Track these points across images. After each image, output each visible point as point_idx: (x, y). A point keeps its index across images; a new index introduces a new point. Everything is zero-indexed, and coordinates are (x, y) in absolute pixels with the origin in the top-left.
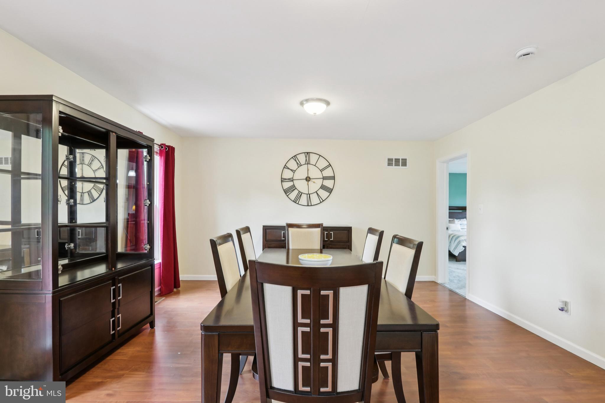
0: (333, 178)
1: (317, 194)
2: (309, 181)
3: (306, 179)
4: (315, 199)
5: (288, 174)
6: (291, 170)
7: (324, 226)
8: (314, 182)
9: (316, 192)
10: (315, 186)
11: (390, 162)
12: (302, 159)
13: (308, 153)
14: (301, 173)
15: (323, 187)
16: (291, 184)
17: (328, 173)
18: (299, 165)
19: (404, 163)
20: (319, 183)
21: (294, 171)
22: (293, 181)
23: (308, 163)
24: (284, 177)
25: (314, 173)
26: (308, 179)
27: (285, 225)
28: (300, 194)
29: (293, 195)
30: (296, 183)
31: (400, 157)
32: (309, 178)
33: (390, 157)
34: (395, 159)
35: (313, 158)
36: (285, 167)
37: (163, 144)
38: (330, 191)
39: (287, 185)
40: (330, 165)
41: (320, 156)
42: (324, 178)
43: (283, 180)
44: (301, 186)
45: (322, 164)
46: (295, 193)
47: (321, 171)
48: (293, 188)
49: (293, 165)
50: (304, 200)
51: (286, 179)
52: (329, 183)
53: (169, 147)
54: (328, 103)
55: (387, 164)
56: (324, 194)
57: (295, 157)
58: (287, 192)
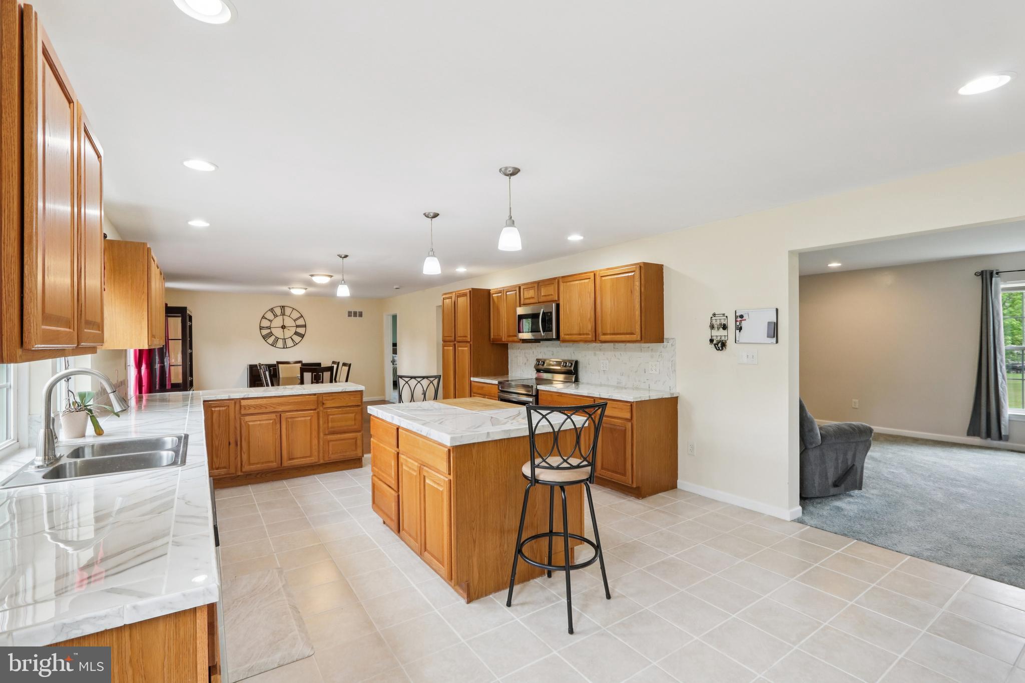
0: (305, 326)
1: (292, 339)
4: (289, 343)
5: (265, 323)
6: (269, 320)
7: (303, 362)
8: (289, 330)
9: (291, 337)
10: (289, 333)
11: (350, 314)
12: (278, 311)
13: (283, 307)
14: (278, 322)
15: (296, 333)
16: (269, 331)
17: (300, 322)
18: (276, 316)
19: (361, 315)
20: (293, 330)
21: (271, 321)
22: (270, 328)
23: (283, 314)
24: (263, 325)
25: (289, 322)
26: (283, 327)
28: (277, 339)
29: (271, 340)
30: (274, 331)
31: (358, 311)
32: (285, 326)
33: (350, 310)
34: (354, 312)
35: (288, 311)
36: (263, 317)
38: (302, 336)
39: (265, 332)
40: (302, 316)
41: (293, 309)
42: (297, 326)
43: (261, 328)
44: (278, 332)
45: (295, 315)
46: (273, 338)
47: (295, 321)
48: (270, 334)
49: (270, 316)
50: (280, 343)
51: (264, 327)
52: (301, 330)
55: (347, 315)
56: (297, 339)
57: (272, 310)
58: (265, 337)
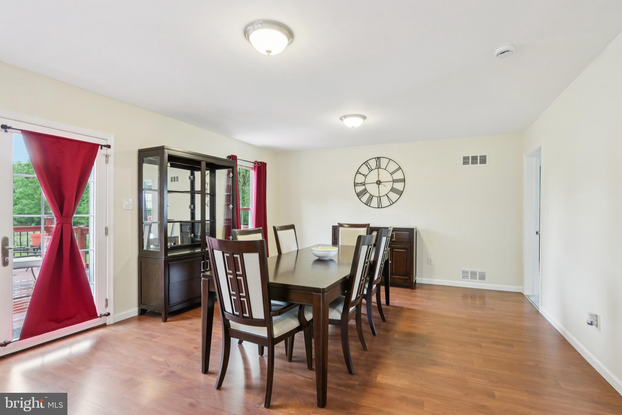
0: (403, 180)
1: (387, 196)
2: (379, 184)
3: (377, 183)
4: (385, 202)
5: (360, 179)
6: (363, 175)
8: (384, 186)
9: (386, 195)
10: (385, 189)
11: (466, 160)
12: (373, 164)
13: (378, 158)
14: (373, 177)
15: (393, 190)
16: (363, 187)
17: (398, 175)
18: (371, 170)
19: (483, 160)
20: (389, 186)
21: (366, 176)
22: (364, 185)
23: (378, 167)
24: (357, 181)
25: (385, 176)
26: (379, 183)
28: (371, 197)
29: (365, 198)
30: (368, 187)
31: (478, 154)
32: (380, 181)
33: (466, 155)
34: (472, 157)
35: (384, 162)
36: (358, 172)
37: (256, 161)
38: (400, 193)
39: (360, 189)
40: (400, 168)
41: (390, 159)
42: (394, 181)
43: (356, 185)
44: (372, 189)
45: (392, 167)
46: (367, 196)
47: (392, 174)
48: (365, 191)
49: (364, 170)
50: (374, 202)
51: (358, 184)
52: (399, 186)
53: (261, 163)
54: (364, 118)
55: (462, 162)
56: (394, 196)
57: (366, 163)
58: (359, 195)
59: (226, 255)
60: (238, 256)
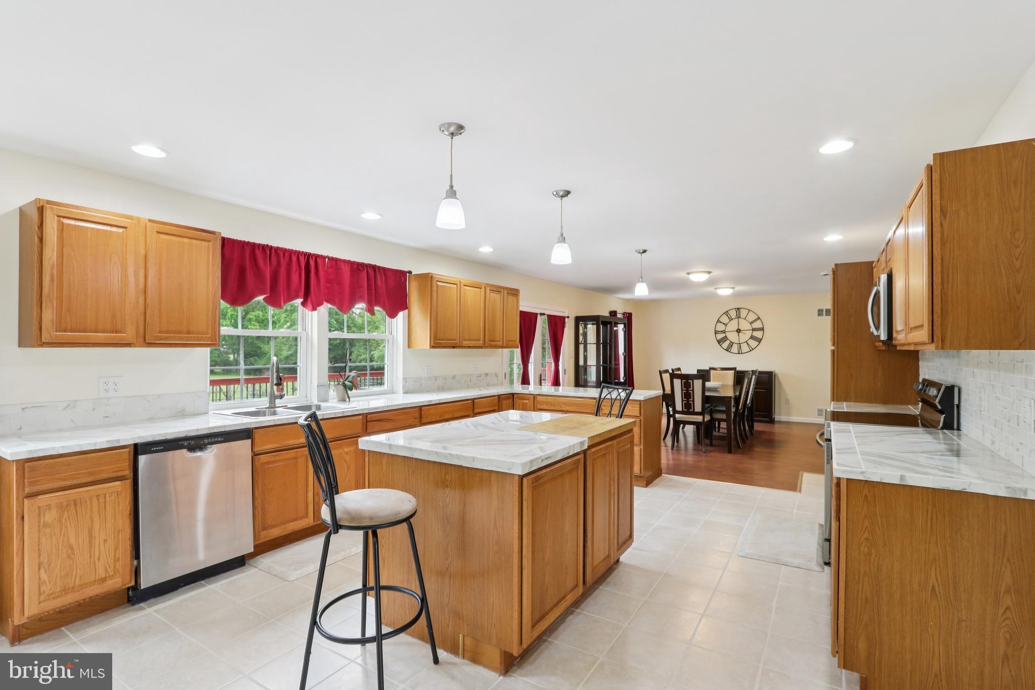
0: (762, 329)
1: (747, 343)
2: (739, 332)
3: (737, 331)
4: (745, 348)
5: (720, 327)
6: (724, 324)
8: (744, 334)
10: (745, 337)
11: (820, 313)
12: (733, 314)
13: (738, 309)
14: (733, 326)
15: (752, 337)
16: (723, 335)
17: (757, 325)
18: (731, 319)
20: (749, 334)
21: (726, 325)
22: (725, 333)
23: (738, 317)
24: (717, 329)
25: (745, 325)
26: (739, 331)
27: (708, 369)
28: (732, 344)
29: (726, 345)
30: (728, 335)
32: (740, 330)
33: (821, 308)
34: (826, 310)
35: (743, 313)
36: (718, 321)
37: (624, 313)
38: (759, 340)
39: (720, 336)
40: (759, 318)
41: (750, 310)
42: (754, 330)
43: (716, 332)
44: (732, 337)
45: (752, 317)
46: (727, 343)
47: (751, 323)
48: (725, 339)
49: (725, 319)
50: (735, 349)
51: (719, 331)
52: (758, 334)
53: (628, 313)
55: (817, 314)
56: (753, 343)
57: (726, 313)
58: (720, 342)
59: (683, 381)
60: (691, 381)
